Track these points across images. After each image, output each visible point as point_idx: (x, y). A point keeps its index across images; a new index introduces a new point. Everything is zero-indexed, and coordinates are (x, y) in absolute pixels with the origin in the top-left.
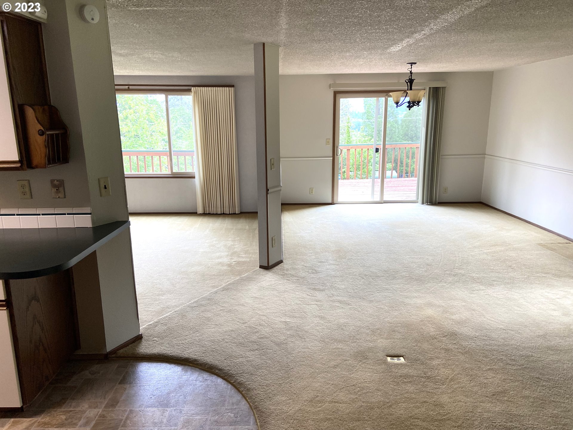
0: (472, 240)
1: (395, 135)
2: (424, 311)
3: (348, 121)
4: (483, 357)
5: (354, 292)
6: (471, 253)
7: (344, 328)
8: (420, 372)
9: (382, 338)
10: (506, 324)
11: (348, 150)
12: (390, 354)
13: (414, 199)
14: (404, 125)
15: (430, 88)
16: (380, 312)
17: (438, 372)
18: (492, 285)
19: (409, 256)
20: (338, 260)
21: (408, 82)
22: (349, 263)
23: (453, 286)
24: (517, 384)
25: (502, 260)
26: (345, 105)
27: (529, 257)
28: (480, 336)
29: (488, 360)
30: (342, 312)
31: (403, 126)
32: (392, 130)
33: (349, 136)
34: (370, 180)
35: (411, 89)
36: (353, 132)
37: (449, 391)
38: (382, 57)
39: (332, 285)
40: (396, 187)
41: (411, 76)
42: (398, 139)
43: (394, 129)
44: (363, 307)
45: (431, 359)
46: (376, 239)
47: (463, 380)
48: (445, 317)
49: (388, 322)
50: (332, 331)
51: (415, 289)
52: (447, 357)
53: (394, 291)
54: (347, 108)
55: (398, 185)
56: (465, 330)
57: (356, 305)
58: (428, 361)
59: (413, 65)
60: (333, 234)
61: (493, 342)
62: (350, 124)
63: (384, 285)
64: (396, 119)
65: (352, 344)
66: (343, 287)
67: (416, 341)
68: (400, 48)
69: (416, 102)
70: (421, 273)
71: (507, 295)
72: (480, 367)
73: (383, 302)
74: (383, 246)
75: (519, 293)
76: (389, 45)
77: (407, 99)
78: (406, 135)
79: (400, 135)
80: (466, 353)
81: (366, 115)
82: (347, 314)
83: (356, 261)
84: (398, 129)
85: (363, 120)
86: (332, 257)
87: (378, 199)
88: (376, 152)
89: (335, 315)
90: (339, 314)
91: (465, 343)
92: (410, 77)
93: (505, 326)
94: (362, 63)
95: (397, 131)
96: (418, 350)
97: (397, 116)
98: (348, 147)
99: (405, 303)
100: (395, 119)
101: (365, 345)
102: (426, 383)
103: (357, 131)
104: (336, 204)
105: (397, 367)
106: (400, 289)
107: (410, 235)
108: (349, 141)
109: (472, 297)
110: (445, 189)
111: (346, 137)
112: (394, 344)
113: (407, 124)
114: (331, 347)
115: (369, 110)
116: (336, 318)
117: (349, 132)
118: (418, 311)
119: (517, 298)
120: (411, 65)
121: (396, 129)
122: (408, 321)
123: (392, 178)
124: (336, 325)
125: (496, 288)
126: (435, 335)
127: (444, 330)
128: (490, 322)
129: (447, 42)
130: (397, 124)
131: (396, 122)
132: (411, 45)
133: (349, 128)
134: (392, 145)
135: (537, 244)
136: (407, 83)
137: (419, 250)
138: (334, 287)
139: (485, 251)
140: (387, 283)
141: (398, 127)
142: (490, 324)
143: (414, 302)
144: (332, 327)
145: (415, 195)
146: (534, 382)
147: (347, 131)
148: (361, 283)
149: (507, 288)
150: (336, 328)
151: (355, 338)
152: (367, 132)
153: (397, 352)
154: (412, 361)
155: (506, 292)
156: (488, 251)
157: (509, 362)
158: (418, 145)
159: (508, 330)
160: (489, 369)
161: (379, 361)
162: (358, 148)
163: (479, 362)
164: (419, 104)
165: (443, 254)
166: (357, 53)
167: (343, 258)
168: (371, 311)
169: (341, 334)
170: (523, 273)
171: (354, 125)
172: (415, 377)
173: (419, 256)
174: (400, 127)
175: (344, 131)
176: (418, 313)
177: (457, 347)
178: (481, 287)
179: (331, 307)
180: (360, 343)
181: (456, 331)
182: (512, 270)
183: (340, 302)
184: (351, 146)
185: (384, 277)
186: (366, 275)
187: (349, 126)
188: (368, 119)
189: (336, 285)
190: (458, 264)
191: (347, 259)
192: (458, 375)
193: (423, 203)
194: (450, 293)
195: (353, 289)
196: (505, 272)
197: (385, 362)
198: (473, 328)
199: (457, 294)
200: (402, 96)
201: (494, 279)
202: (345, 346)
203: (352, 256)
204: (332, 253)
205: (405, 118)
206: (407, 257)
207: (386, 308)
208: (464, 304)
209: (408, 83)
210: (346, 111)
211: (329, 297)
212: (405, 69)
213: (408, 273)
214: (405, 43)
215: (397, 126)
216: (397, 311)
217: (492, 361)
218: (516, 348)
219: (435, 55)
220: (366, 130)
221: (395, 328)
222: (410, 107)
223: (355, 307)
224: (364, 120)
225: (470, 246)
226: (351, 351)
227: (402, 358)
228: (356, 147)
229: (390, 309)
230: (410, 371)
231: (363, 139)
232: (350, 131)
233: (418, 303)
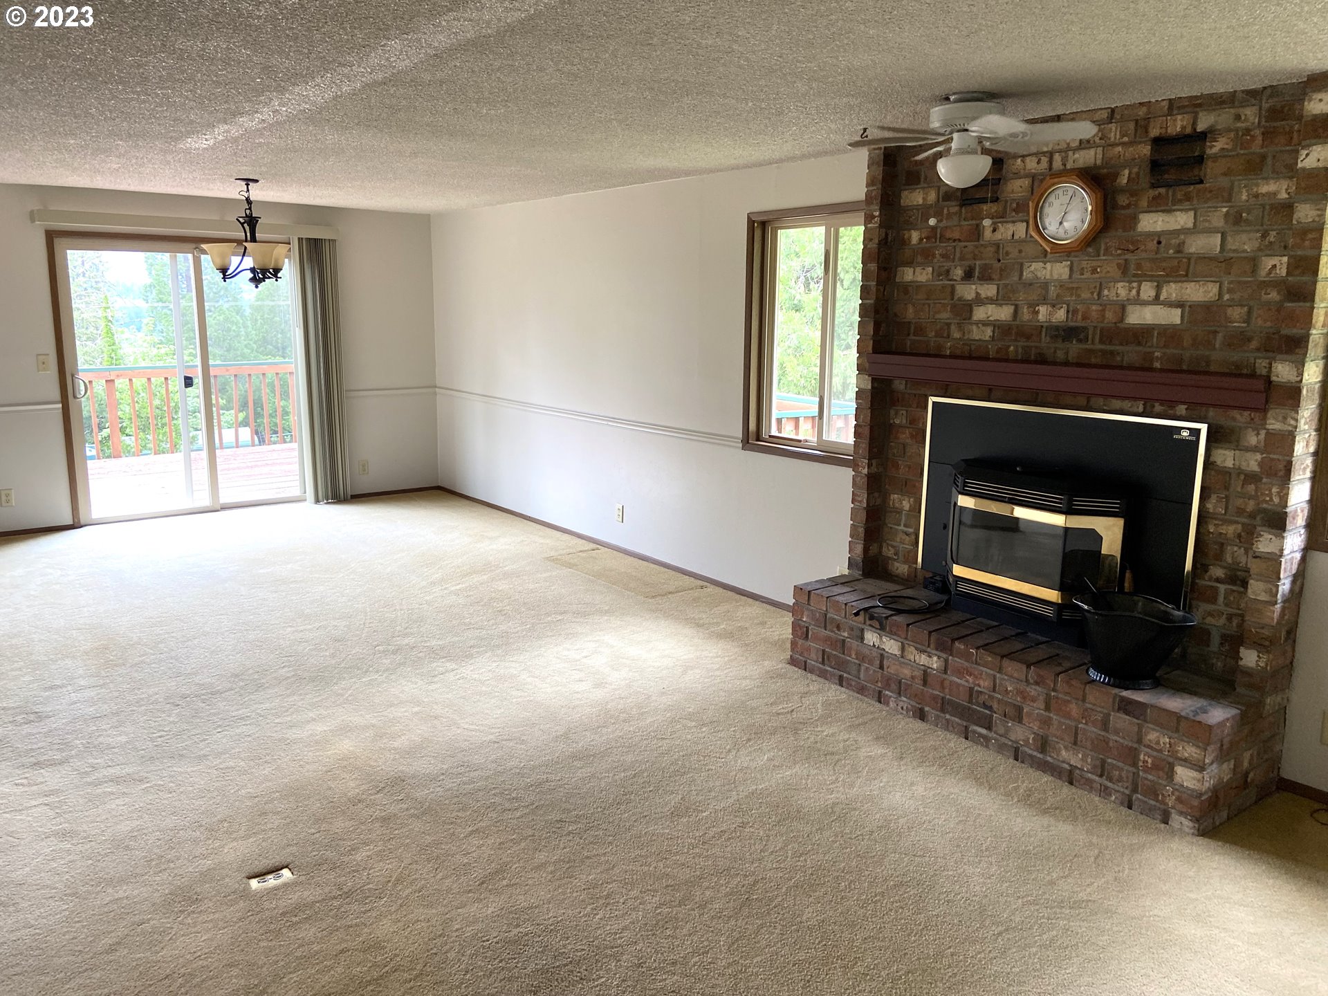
0: (426, 570)
1: (239, 342)
2: (334, 747)
3: (104, 305)
4: (459, 811)
5: (156, 746)
6: (426, 598)
7: (131, 843)
8: (327, 890)
9: (235, 839)
10: (499, 730)
11: (110, 382)
12: (256, 871)
13: (296, 492)
14: (259, 317)
15: (300, 240)
16: (227, 778)
17: (369, 874)
18: (471, 656)
19: (293, 629)
20: (103, 673)
21: (244, 223)
22: (136, 675)
23: (393, 677)
24: (523, 844)
25: (485, 600)
26: (90, 264)
27: (531, 586)
28: (451, 768)
29: (468, 813)
30: (124, 805)
31: (256, 320)
32: (229, 330)
33: (114, 344)
34: (179, 456)
35: (254, 240)
36: (123, 332)
37: (393, 909)
38: (169, 158)
39: (89, 743)
40: (252, 467)
41: (250, 209)
42: (249, 351)
43: (234, 328)
44: (180, 778)
45: (354, 849)
46: (206, 600)
47: (421, 874)
48: (380, 747)
49: (249, 795)
50: (99, 861)
51: (311, 701)
52: (386, 834)
53: (261, 718)
54: (98, 270)
55: (253, 464)
56: (422, 766)
57: (161, 777)
58: (346, 859)
59: (251, 184)
60: (84, 607)
61: (476, 773)
62: (110, 314)
63: (233, 709)
64: (237, 304)
65: (157, 878)
66: (123, 739)
67: (317, 821)
68: (211, 142)
69: (271, 271)
70: (321, 661)
71: (497, 670)
72: (453, 834)
73: (233, 751)
74: (225, 617)
75: (519, 663)
76: (181, 132)
77: (249, 262)
78: (265, 341)
79: (251, 343)
80: (423, 813)
81: (154, 292)
82: (137, 806)
83: (153, 665)
84: (245, 327)
85: (147, 302)
86: (85, 668)
87: (205, 501)
88: (186, 387)
89: (104, 817)
90: (114, 813)
91: (420, 794)
92: (248, 212)
93: (497, 734)
94: (116, 166)
95: (243, 333)
96: (323, 841)
97: (239, 297)
98: (108, 373)
99: (288, 741)
100: (233, 304)
101: (190, 869)
102: (343, 909)
103: (135, 330)
104: (86, 525)
105: (275, 894)
106: (274, 711)
107: (293, 579)
108: (113, 355)
109: (432, 690)
110: (363, 466)
111: (104, 346)
112: (264, 844)
113: (266, 316)
114: (98, 902)
115: (161, 279)
116: (108, 825)
117: (110, 333)
118: (318, 750)
119: (515, 672)
120: (247, 185)
121: (240, 328)
122: (297, 780)
123: (237, 447)
124: (109, 842)
125: (477, 660)
126: (358, 794)
127: (378, 778)
128: (470, 733)
129: (319, 145)
130: (241, 317)
131: (239, 311)
132: (235, 140)
133: (110, 324)
134: (229, 368)
135: (544, 558)
136: (242, 224)
137: (316, 610)
138: (95, 747)
139: (453, 589)
140: (241, 705)
141: (244, 323)
142: (468, 739)
143: (310, 732)
144: (96, 851)
145: (298, 483)
146: (553, 832)
147: (105, 331)
148: (171, 719)
149: (498, 656)
150: (110, 849)
151: (163, 860)
152: (165, 334)
153: (274, 860)
154: (307, 869)
155: (495, 664)
156: (458, 587)
157: (507, 805)
158: (292, 368)
159: (502, 740)
160: (471, 833)
161: (229, 895)
162: (138, 376)
163: (452, 823)
164: (279, 275)
165: (368, 610)
166: (99, 142)
167: (116, 665)
168: (202, 783)
169: (125, 862)
170: (524, 620)
171: (124, 316)
172: (318, 904)
173: (317, 625)
174: (249, 323)
175: (95, 332)
176: (320, 756)
177: (406, 806)
178: (448, 664)
179: (90, 801)
180: (178, 867)
181: (402, 772)
182: (502, 618)
183: (116, 780)
184: (117, 372)
185: (233, 692)
186: (184, 697)
187: (110, 318)
188: (161, 300)
189: (100, 739)
190: (400, 625)
191: (128, 665)
192: (410, 867)
193: (317, 501)
194: (387, 693)
195: (152, 740)
196: (493, 625)
197: (246, 894)
198: (436, 757)
199: (402, 692)
200: (235, 254)
201: (472, 643)
202: (137, 889)
203: (143, 655)
204: (85, 658)
205: (259, 303)
206: (287, 632)
207: (242, 763)
208: (416, 709)
209: (245, 225)
210: (97, 280)
211: (84, 776)
212: (235, 191)
213: (291, 669)
214: (220, 132)
215: (241, 321)
216: (269, 765)
217: (476, 815)
218: (519, 773)
219: (299, 169)
220: (159, 328)
221: (266, 807)
222: (256, 281)
223: (159, 782)
224: (149, 304)
225: (424, 583)
226: (155, 895)
227: (286, 872)
228: (131, 374)
229: (252, 763)
230: (306, 893)
231: (155, 351)
232: (114, 331)
233: (318, 733)
